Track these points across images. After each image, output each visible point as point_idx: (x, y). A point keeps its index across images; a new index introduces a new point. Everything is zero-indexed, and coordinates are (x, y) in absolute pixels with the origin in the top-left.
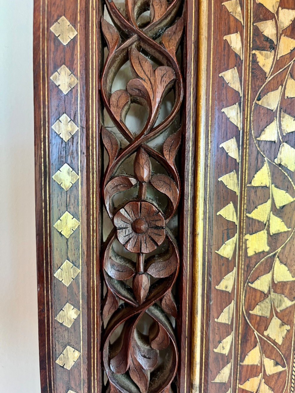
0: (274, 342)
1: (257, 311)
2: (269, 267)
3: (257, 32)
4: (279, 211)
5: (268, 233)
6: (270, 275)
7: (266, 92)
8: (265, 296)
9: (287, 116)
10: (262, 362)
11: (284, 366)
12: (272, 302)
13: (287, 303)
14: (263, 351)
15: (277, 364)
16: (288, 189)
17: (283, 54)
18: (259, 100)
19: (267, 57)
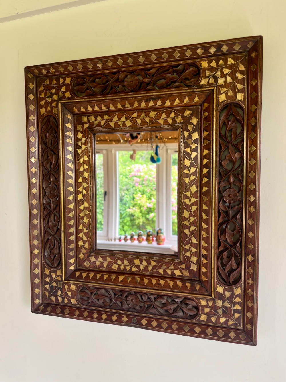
0: (85, 223)
1: (81, 215)
2: (83, 203)
3: (77, 145)
4: (84, 189)
5: (83, 194)
6: (83, 205)
7: (80, 159)
8: (83, 210)
9: (85, 165)
10: (83, 228)
11: (88, 230)
12: (84, 212)
13: (88, 213)
14: (83, 225)
15: (86, 229)
16: (86, 183)
17: (83, 149)
18: (78, 161)
19: (79, 150)
